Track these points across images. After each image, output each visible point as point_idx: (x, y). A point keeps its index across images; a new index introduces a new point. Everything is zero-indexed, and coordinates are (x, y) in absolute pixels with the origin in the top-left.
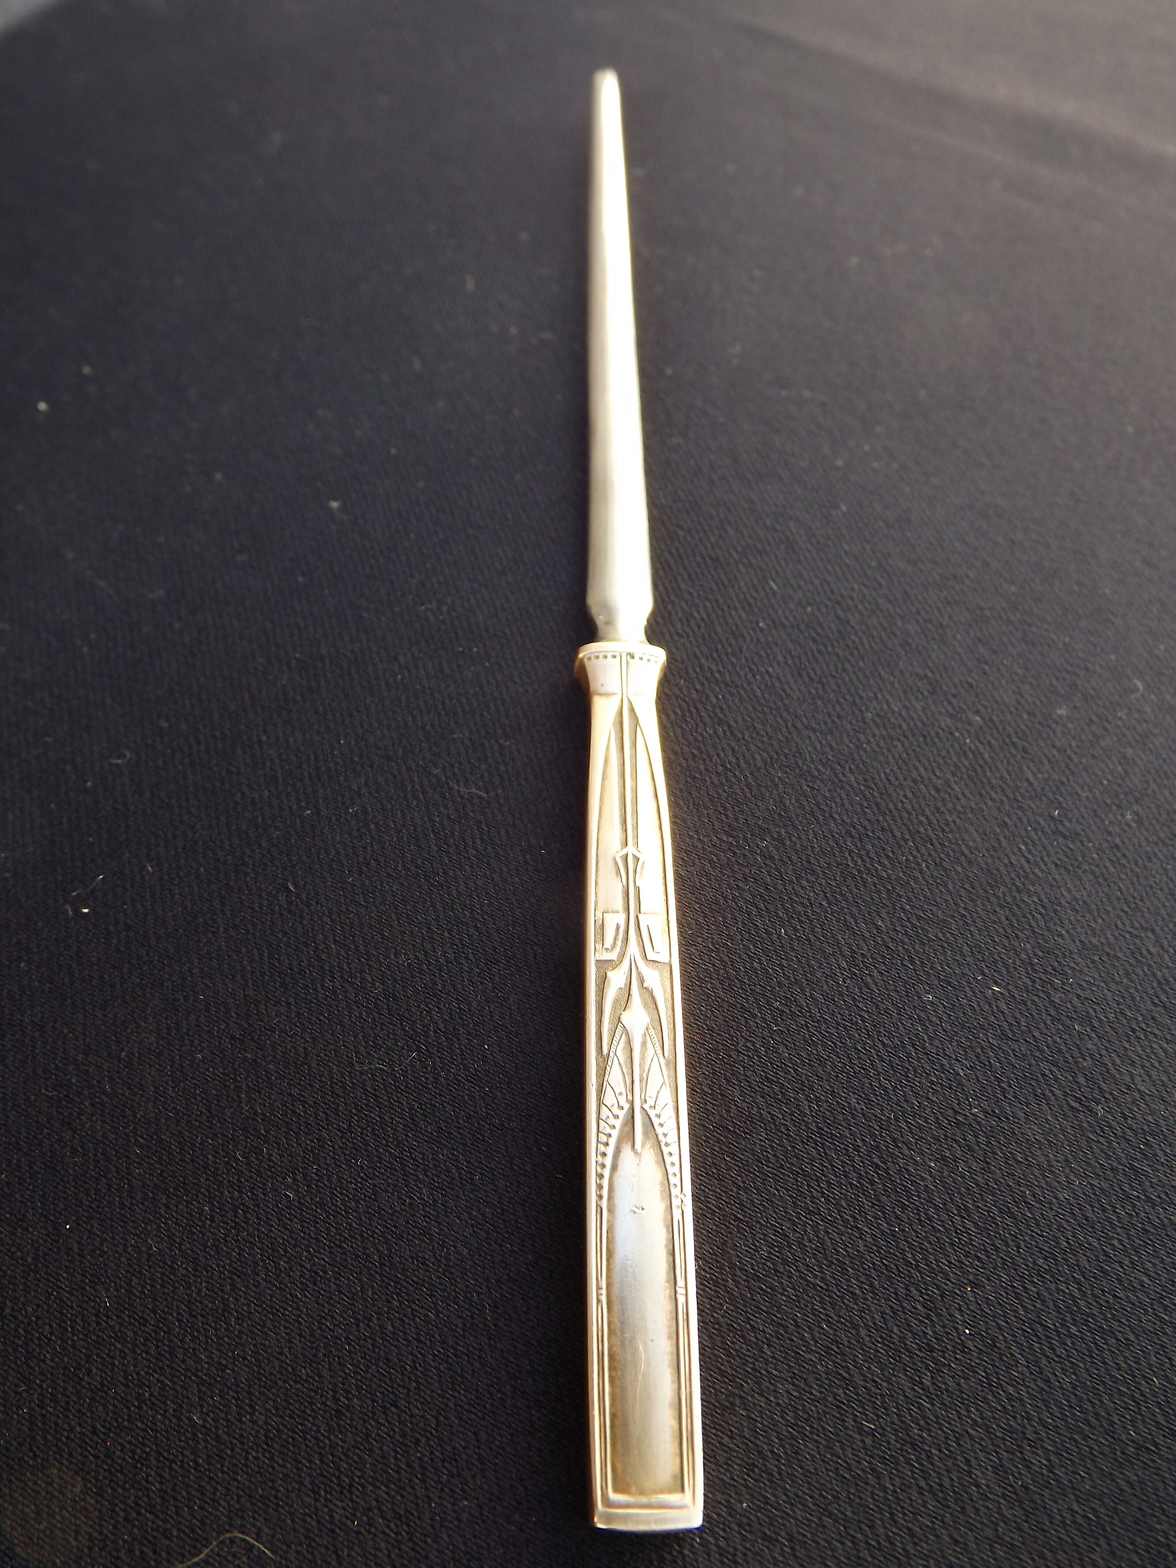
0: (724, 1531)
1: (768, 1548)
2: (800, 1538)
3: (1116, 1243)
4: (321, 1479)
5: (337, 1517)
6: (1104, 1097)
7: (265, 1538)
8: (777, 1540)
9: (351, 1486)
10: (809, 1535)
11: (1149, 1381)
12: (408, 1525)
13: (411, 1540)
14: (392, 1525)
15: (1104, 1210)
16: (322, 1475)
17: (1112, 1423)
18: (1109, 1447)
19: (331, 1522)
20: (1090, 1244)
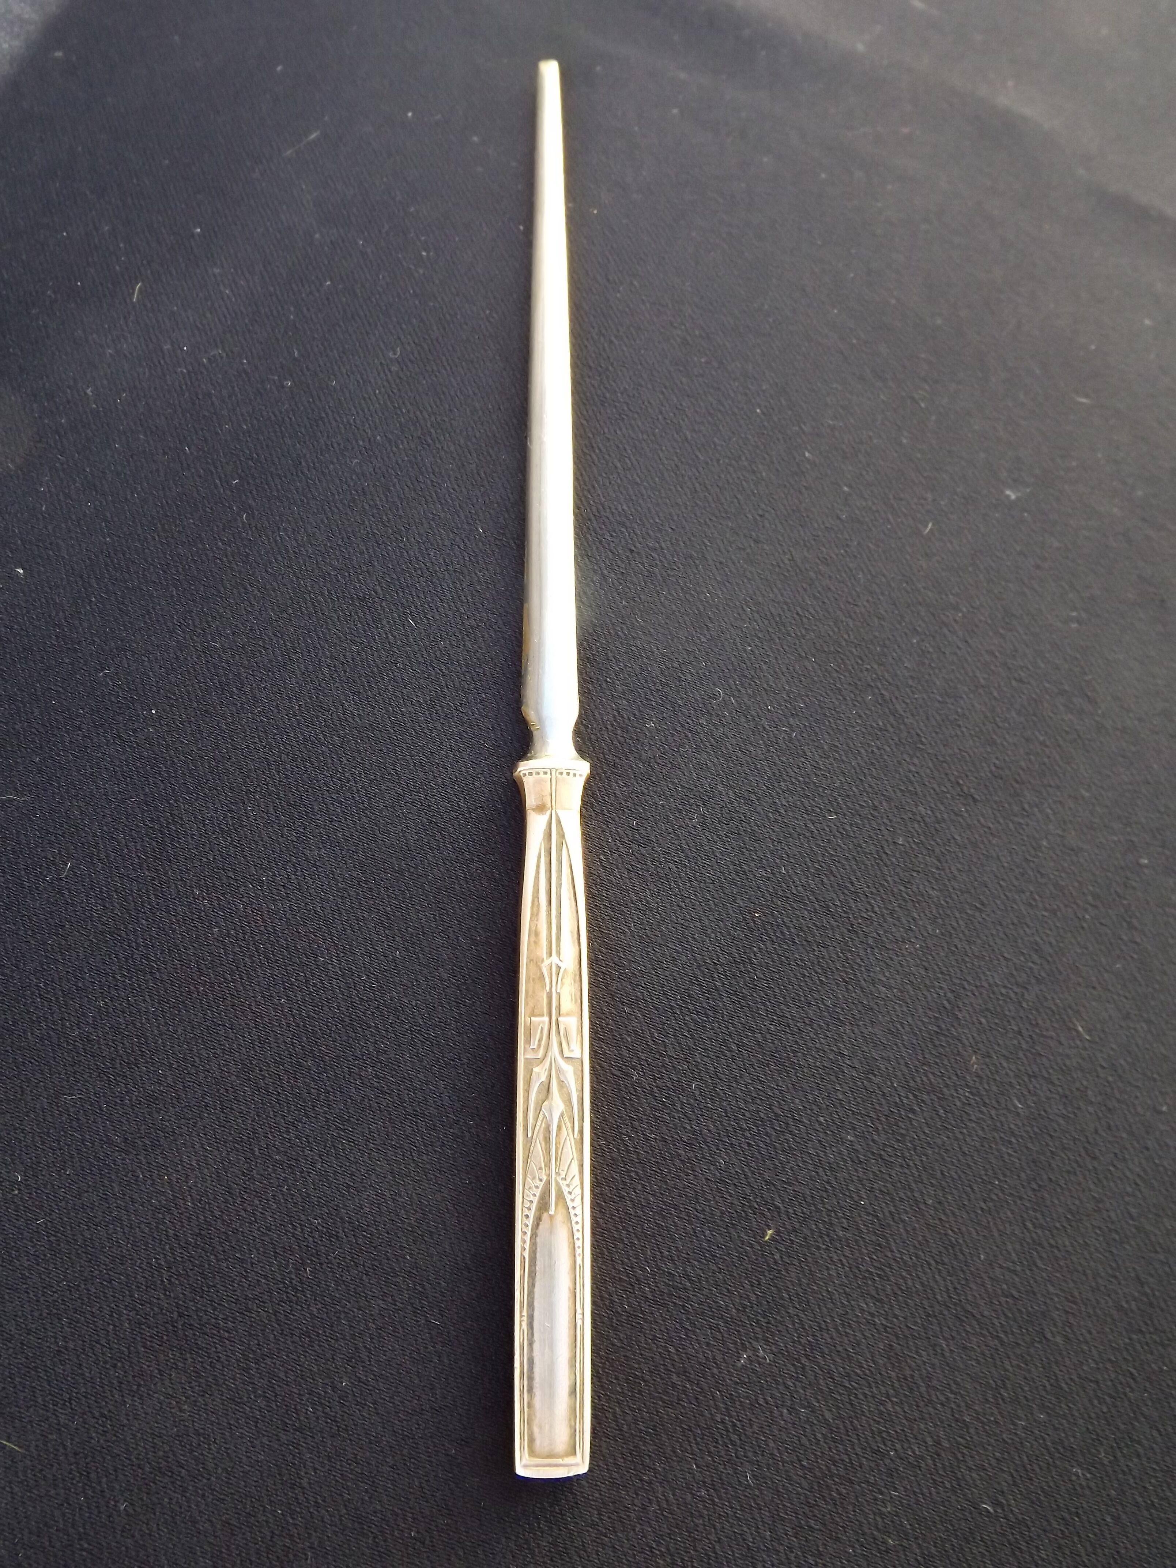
0: (329, 1402)
1: (359, 1410)
2: (382, 1401)
3: (633, 1174)
4: (50, 1397)
5: (62, 1420)
6: (641, 1064)
7: (14, 1439)
8: (366, 1404)
9: (70, 1399)
10: (388, 1399)
11: (643, 1270)
12: (111, 1421)
13: (113, 1430)
14: (100, 1422)
15: (628, 1151)
16: (50, 1394)
17: (612, 1302)
18: (608, 1318)
19: (58, 1425)
20: (613, 1178)
